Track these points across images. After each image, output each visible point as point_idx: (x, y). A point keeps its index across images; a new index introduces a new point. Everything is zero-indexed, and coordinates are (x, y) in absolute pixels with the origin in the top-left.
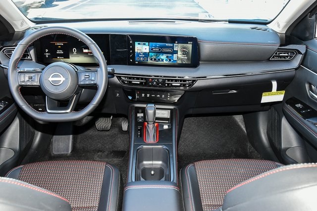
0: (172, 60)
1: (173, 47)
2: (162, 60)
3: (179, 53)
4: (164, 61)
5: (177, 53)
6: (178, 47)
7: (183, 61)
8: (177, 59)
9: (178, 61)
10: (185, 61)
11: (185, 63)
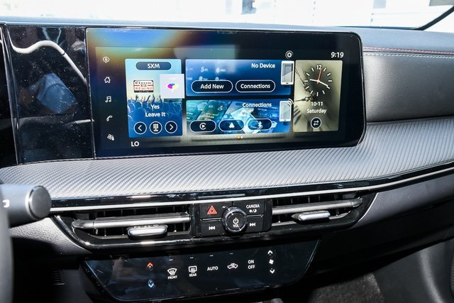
0: (274, 125)
1: (276, 74)
2: (238, 126)
3: (300, 93)
4: (246, 129)
5: (292, 97)
6: (293, 73)
7: (313, 123)
8: (293, 117)
9: (295, 123)
10: (319, 123)
11: (319, 130)
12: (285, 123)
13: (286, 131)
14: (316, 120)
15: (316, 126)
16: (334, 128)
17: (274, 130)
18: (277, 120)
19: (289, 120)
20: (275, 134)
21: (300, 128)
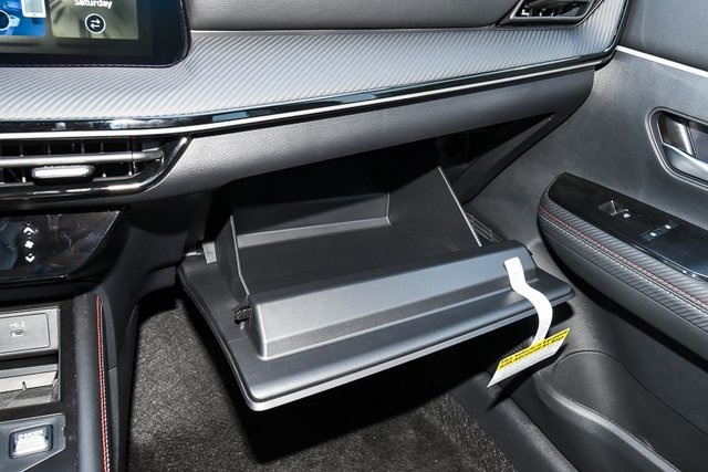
7: (89, 23)
8: (48, 10)
9: (56, 21)
10: (102, 24)
11: (102, 37)
12: (36, 21)
13: (39, 34)
14: (94, 18)
15: (96, 30)
16: (131, 33)
17: (16, 31)
18: (18, 13)
19: (43, 15)
20: (18, 38)
21: (65, 30)
